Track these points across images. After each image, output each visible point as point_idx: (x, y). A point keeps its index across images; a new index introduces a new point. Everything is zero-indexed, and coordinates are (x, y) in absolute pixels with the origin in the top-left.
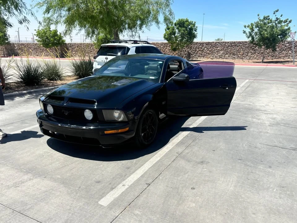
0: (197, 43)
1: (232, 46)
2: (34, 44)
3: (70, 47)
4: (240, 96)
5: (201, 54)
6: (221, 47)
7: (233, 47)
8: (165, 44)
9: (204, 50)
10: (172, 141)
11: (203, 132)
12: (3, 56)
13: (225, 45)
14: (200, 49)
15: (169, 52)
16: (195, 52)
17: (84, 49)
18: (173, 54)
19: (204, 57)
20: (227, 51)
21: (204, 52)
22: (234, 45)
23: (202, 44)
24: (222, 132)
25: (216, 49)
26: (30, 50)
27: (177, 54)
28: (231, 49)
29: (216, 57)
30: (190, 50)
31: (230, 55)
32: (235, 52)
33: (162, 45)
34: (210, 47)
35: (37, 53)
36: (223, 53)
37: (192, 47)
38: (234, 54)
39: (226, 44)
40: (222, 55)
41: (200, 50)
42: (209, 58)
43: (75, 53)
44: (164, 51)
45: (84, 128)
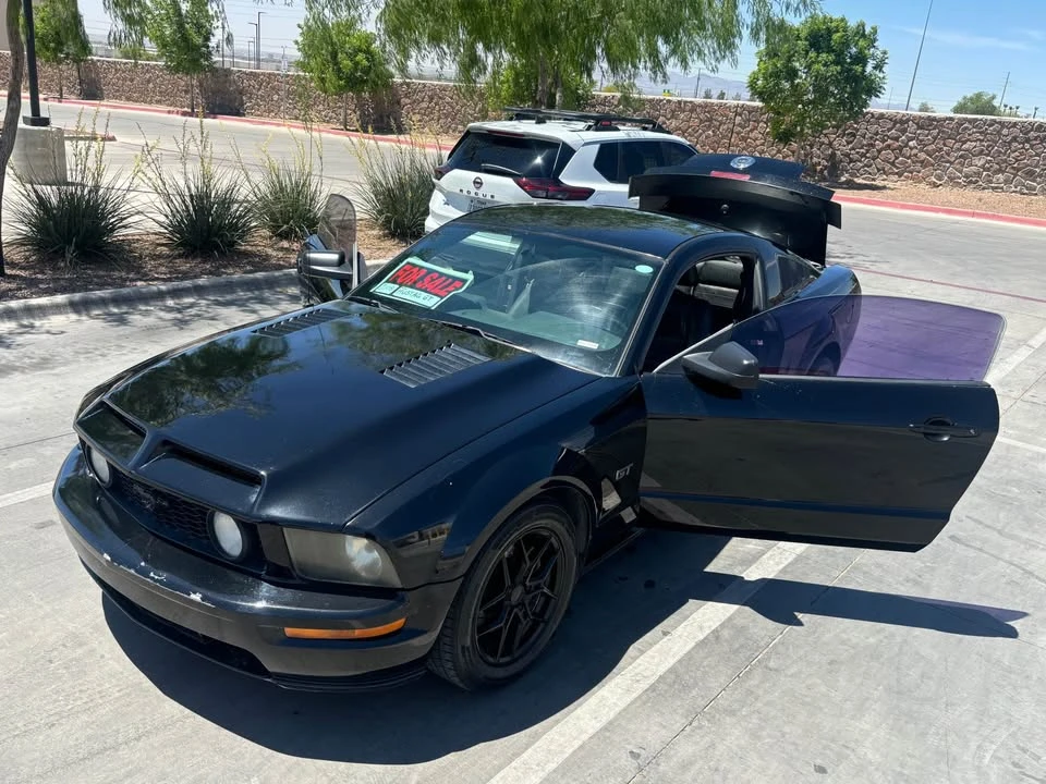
0: (882, 116)
1: (1028, 140)
2: (288, 76)
3: (406, 96)
4: (1019, 403)
5: (893, 164)
6: (983, 141)
7: (1032, 146)
8: (752, 110)
9: (907, 145)
10: (635, 658)
11: (800, 616)
12: (190, 110)
13: (999, 133)
14: (889, 141)
15: (763, 144)
16: (868, 151)
17: (453, 108)
18: (779, 151)
19: (900, 175)
20: (1005, 161)
21: (903, 156)
22: (1036, 139)
23: (901, 122)
24: (892, 635)
25: (957, 145)
26: (276, 97)
27: (793, 152)
28: (1021, 154)
29: (951, 179)
30: (848, 143)
31: (1015, 175)
32: (1036, 167)
33: (740, 115)
34: (935, 138)
35: (295, 108)
36: (983, 166)
37: (857, 130)
38: (1030, 174)
39: (1005, 131)
40: (979, 174)
41: (889, 146)
42: (920, 182)
43: (420, 121)
44: (744, 139)
45: (197, 597)
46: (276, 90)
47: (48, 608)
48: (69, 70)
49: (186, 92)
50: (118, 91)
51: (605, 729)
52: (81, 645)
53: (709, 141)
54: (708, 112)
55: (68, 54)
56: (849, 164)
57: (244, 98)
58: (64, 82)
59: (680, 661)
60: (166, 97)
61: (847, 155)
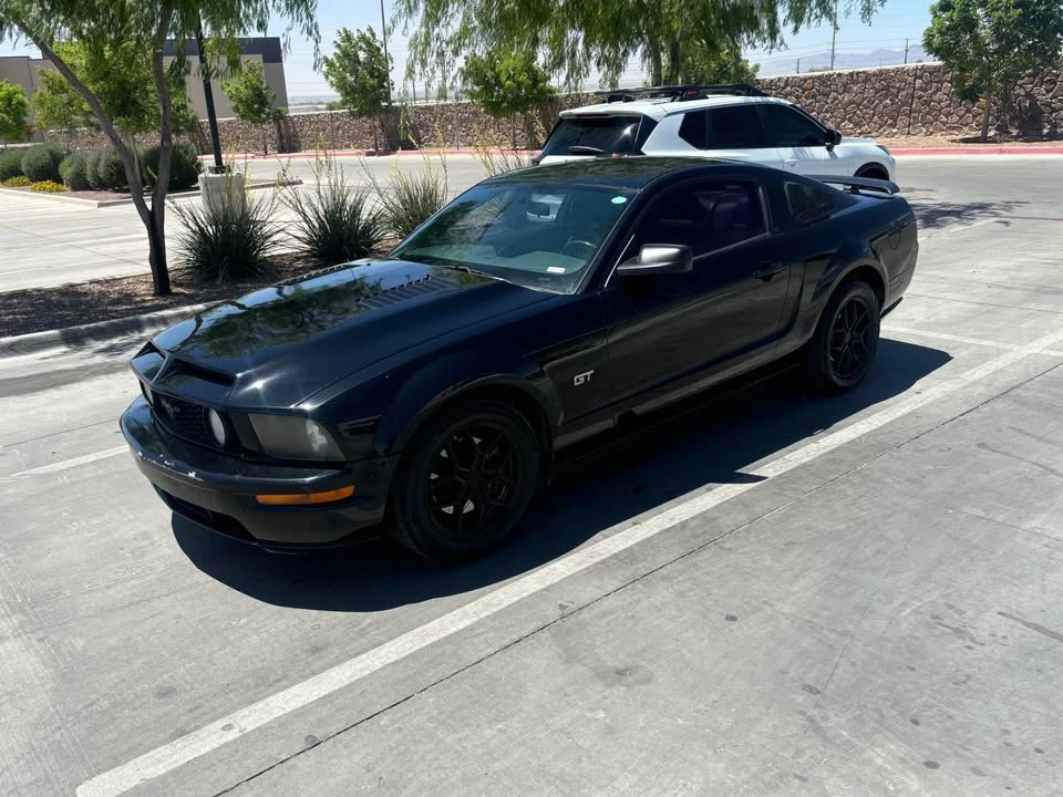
2: (459, 105)
8: (933, 71)
12: (374, 150)
15: (949, 106)
18: (968, 111)
26: (450, 127)
30: (1048, 91)
33: (921, 78)
35: (468, 135)
37: (1058, 76)
44: (927, 103)
45: (192, 475)
46: (449, 120)
47: (131, 517)
48: (270, 128)
49: (371, 133)
50: (313, 141)
51: (547, 589)
52: (147, 538)
53: (888, 110)
54: (885, 80)
55: (269, 114)
56: (1051, 114)
57: (421, 132)
58: (268, 140)
59: (638, 544)
60: (354, 141)
61: (1048, 105)
